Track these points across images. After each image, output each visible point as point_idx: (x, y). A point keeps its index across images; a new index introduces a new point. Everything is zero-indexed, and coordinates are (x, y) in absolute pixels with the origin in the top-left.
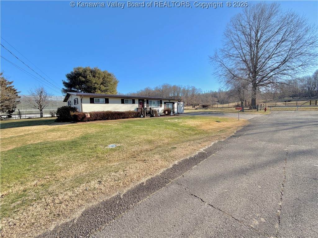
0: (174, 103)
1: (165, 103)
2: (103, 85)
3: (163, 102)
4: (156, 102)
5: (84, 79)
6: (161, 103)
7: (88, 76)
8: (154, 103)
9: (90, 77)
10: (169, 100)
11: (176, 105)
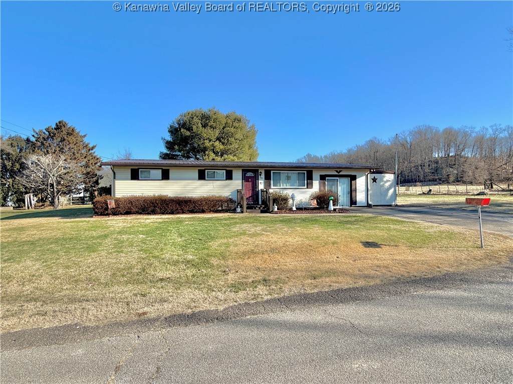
0: (353, 178)
1: (323, 178)
2: (220, 141)
3: (316, 175)
4: (294, 175)
5: (188, 133)
6: (310, 177)
7: (194, 127)
8: (288, 178)
9: (197, 127)
10: (339, 168)
11: (361, 182)
